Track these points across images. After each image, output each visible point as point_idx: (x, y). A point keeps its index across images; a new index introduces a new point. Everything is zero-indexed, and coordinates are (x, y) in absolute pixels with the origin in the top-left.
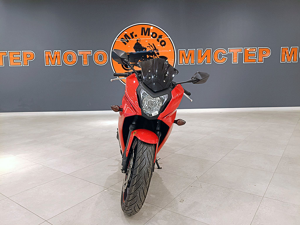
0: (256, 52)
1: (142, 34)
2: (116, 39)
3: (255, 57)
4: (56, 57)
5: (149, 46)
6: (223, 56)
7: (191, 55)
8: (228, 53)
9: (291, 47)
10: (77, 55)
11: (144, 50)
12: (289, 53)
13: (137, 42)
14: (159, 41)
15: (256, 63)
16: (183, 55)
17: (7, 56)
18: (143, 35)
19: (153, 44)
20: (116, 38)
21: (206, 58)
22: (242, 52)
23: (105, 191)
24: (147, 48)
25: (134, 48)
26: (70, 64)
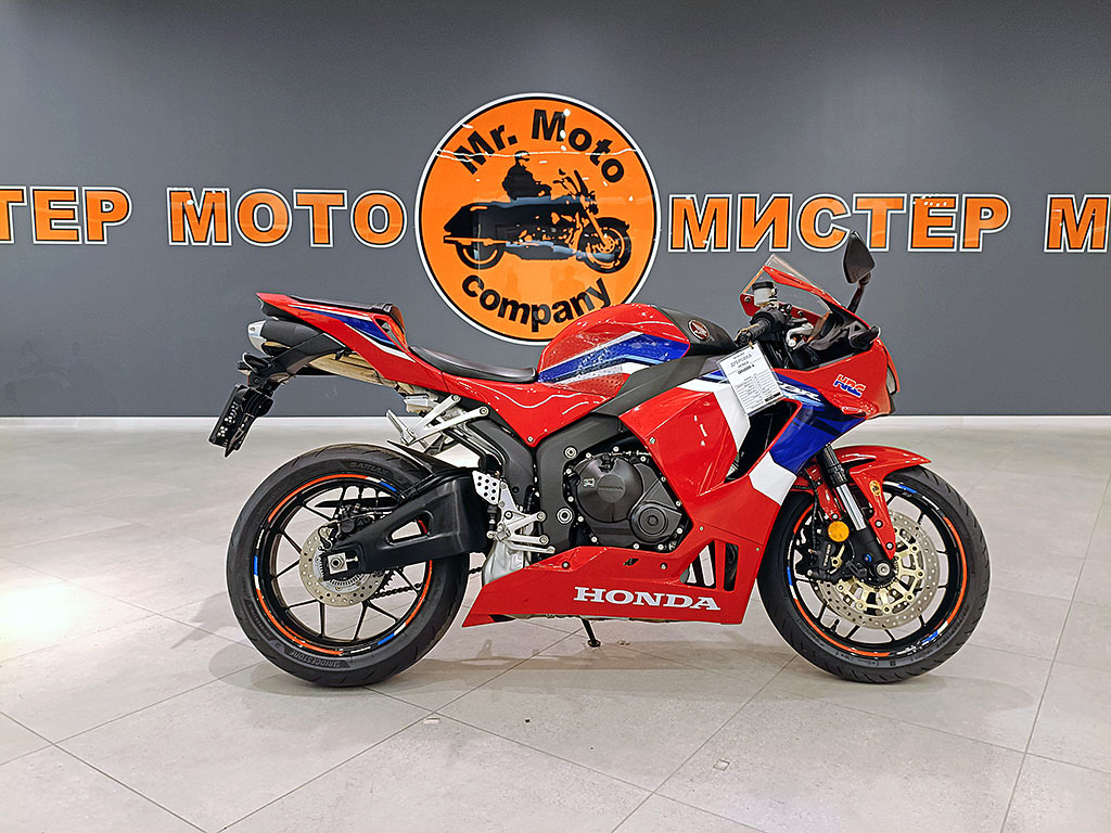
0: (956, 210)
1: (535, 136)
2: (439, 153)
3: (953, 229)
4: (213, 211)
5: (560, 178)
6: (834, 221)
7: (715, 217)
8: (854, 211)
9: (1086, 196)
10: (292, 207)
11: (543, 193)
12: (1078, 219)
13: (518, 163)
14: (596, 163)
15: (955, 250)
16: (686, 218)
17: (25, 204)
18: (537, 138)
19: (576, 172)
20: (438, 148)
21: (771, 229)
22: (905, 211)
23: (426, 722)
24: (551, 184)
25: (505, 185)
26: (264, 241)
